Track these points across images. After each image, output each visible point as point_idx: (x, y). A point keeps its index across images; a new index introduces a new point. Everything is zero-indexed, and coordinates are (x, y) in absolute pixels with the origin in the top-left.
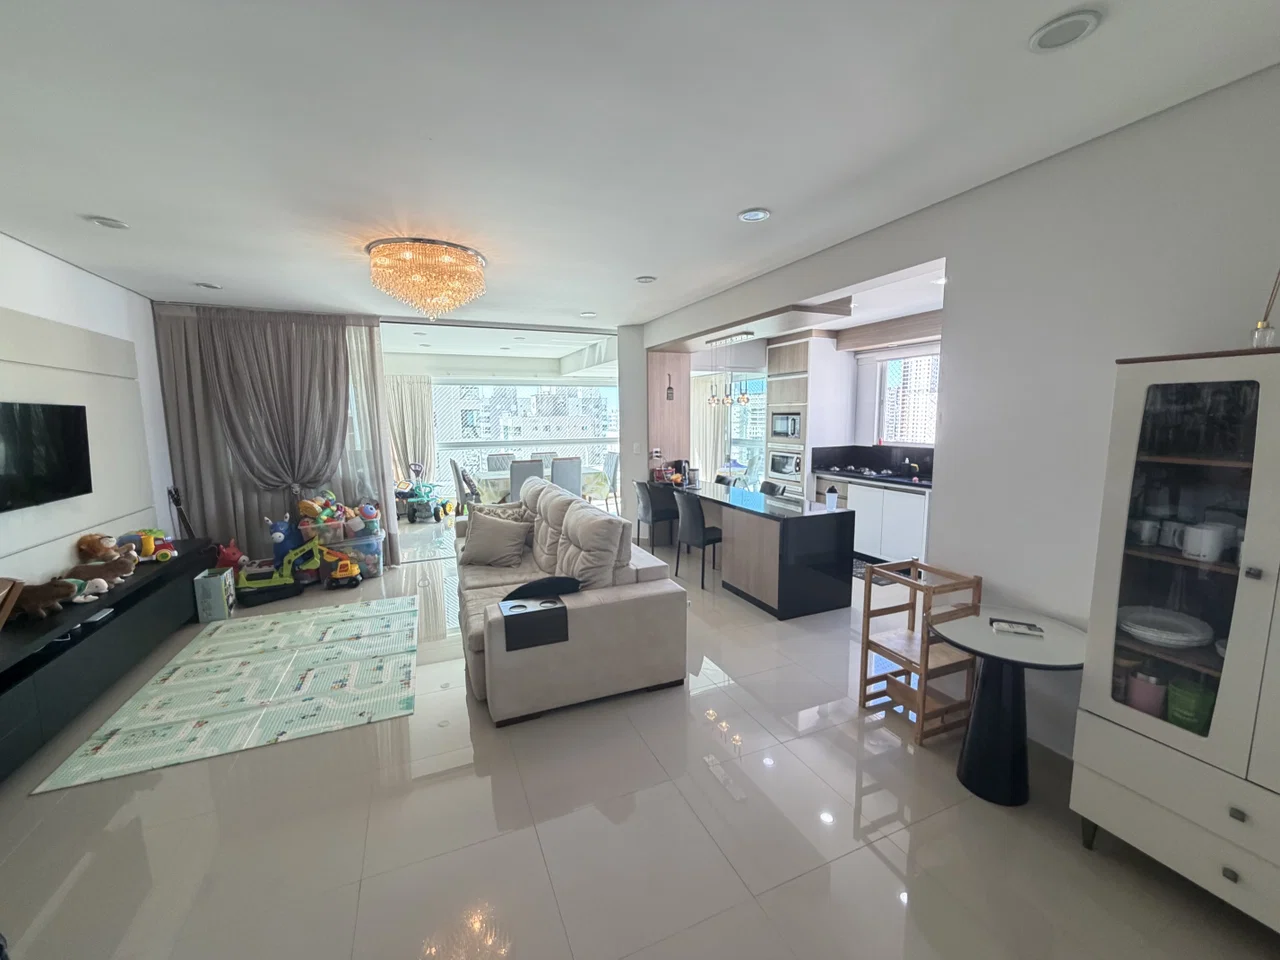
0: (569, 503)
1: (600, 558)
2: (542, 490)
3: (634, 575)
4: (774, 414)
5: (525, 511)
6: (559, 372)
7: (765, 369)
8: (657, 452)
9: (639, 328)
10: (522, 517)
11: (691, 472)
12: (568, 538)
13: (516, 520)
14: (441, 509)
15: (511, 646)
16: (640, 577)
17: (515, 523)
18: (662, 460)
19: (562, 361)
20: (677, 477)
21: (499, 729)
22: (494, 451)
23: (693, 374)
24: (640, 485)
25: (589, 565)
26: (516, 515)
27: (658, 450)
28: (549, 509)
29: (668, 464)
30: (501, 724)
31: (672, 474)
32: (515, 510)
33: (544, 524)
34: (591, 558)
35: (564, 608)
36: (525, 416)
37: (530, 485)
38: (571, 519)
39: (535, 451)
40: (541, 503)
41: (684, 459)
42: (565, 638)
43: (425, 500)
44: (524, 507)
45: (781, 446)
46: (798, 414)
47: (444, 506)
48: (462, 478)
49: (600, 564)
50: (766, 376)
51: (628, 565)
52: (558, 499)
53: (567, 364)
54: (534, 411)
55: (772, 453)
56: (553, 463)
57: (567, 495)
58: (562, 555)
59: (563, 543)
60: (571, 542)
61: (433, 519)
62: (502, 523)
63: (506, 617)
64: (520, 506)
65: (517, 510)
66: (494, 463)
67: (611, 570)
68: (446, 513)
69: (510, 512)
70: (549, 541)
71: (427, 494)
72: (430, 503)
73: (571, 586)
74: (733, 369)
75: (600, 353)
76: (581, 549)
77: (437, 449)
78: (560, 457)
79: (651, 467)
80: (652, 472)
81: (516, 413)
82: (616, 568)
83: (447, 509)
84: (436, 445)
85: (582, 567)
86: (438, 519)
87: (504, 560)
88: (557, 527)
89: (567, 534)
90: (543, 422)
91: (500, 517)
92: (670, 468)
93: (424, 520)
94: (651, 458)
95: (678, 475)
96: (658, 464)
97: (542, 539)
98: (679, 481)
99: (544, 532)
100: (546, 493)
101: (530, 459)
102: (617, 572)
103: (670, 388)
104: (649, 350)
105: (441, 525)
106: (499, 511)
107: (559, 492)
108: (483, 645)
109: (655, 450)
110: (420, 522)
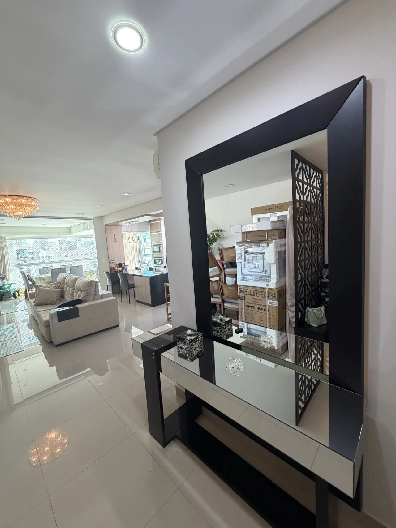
0: (77, 279)
1: (88, 293)
2: (67, 276)
3: (101, 297)
4: (153, 245)
5: (60, 285)
6: (70, 232)
7: (149, 230)
8: (112, 261)
9: (102, 217)
10: (59, 287)
11: (125, 267)
12: (78, 290)
13: (56, 288)
14: (17, 293)
15: (60, 320)
16: (102, 297)
17: (56, 289)
18: (114, 263)
19: (71, 228)
20: (120, 269)
21: (57, 347)
22: (41, 266)
23: (123, 233)
24: (107, 273)
25: (85, 295)
26: (56, 287)
27: (113, 260)
28: (70, 283)
29: (117, 265)
30: (58, 346)
31: (118, 268)
32: (56, 285)
33: (68, 288)
34: (85, 293)
35: (77, 307)
36: (54, 251)
37: (61, 276)
38: (78, 283)
39: (62, 265)
40: (66, 281)
41: (122, 262)
42: (78, 316)
43: (8, 290)
44: (59, 284)
45: (157, 255)
46: (160, 245)
47: (18, 292)
48: (27, 278)
49: (89, 294)
50: (150, 232)
51: (98, 294)
52: (72, 279)
53: (73, 230)
54: (58, 248)
55: (154, 258)
56: (70, 268)
57: (77, 277)
58: (76, 295)
59: (76, 292)
60: (79, 291)
61: (13, 298)
62: (50, 290)
63: (57, 312)
64: (58, 283)
65: (57, 285)
66: (42, 271)
67: (93, 296)
68: (19, 295)
69: (54, 286)
70: (71, 292)
71: (9, 287)
72: (11, 291)
73: (80, 302)
74: (138, 231)
75: (87, 225)
76: (82, 291)
77: (11, 268)
78: (73, 266)
79: (110, 266)
80: (111, 268)
81: (48, 249)
82: (94, 295)
83: (20, 293)
84: (11, 266)
85: (83, 296)
86: (15, 297)
87: (53, 302)
88: (73, 287)
89: (77, 288)
90: (64, 253)
91: (49, 288)
92: (117, 266)
93: (7, 299)
94: (110, 263)
95: (121, 268)
96: (113, 265)
97: (68, 292)
98: (121, 270)
99: (68, 290)
100: (68, 278)
101: (59, 268)
102: (95, 296)
103: (115, 238)
104: (106, 225)
105: (17, 300)
106: (49, 286)
107: (73, 276)
108: (49, 324)
109: (111, 260)
110: (5, 300)
